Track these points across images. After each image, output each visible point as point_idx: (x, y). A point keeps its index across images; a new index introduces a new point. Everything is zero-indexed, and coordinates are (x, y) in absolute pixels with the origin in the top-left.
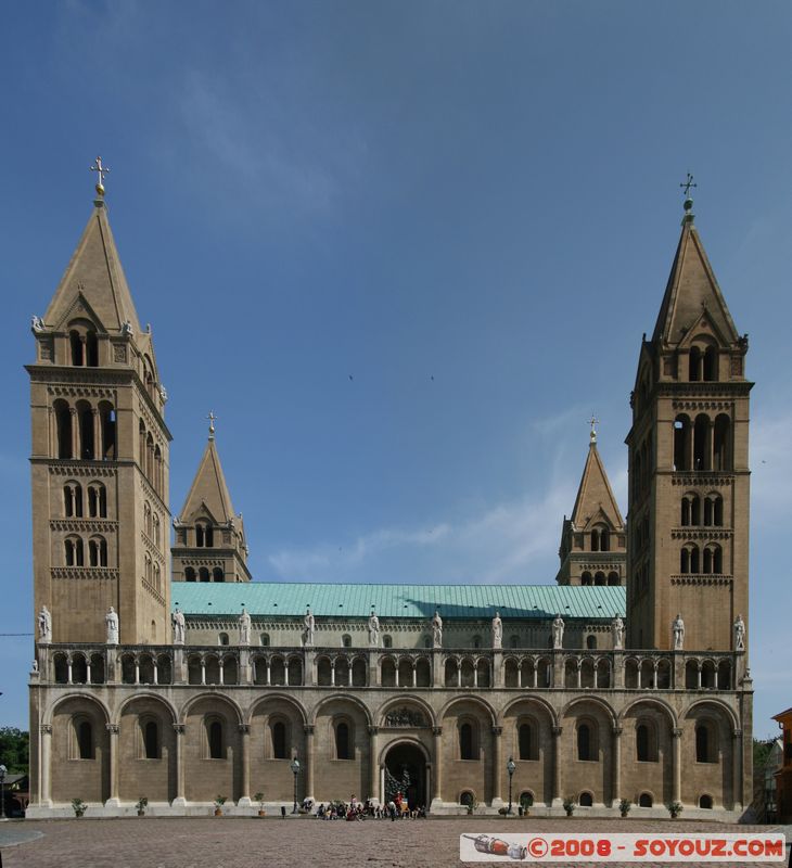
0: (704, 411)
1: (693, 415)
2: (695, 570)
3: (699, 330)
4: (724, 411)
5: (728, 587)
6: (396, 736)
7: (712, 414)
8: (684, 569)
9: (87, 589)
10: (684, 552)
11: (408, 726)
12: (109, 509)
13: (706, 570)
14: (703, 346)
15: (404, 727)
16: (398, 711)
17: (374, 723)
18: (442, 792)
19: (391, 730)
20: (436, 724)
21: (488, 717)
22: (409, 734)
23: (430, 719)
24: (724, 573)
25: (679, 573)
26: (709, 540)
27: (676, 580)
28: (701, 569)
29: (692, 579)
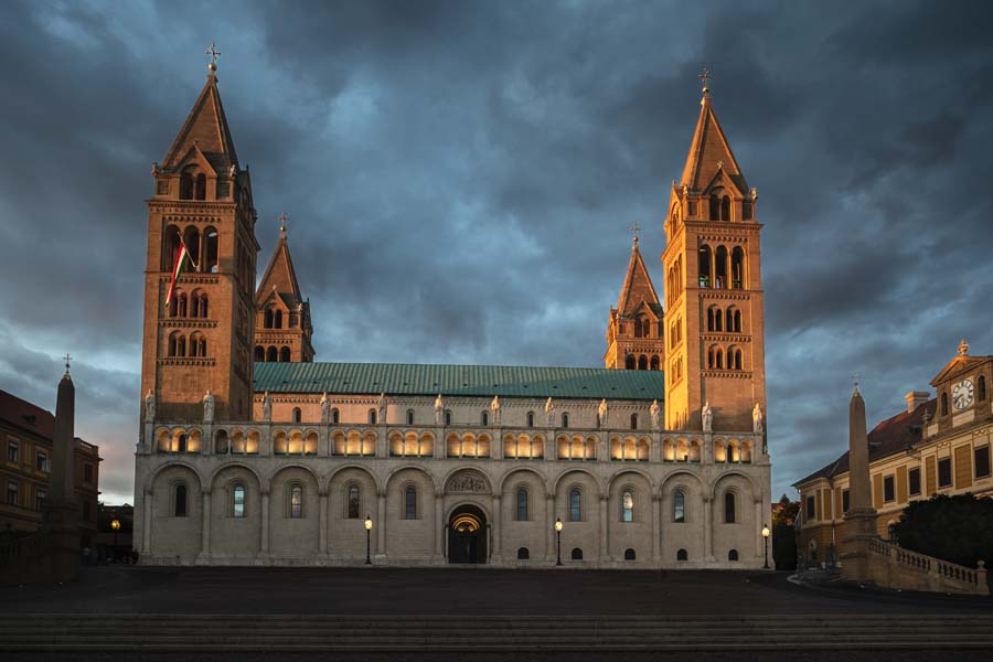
1: (714, 246)
2: (719, 366)
3: (717, 183)
4: (740, 244)
5: (749, 380)
6: (460, 498)
7: (730, 247)
8: (711, 367)
9: (187, 375)
10: (711, 353)
11: (471, 491)
12: (209, 311)
15: (468, 492)
16: (463, 479)
17: (440, 488)
18: (501, 547)
19: (456, 494)
20: (496, 489)
21: (543, 484)
22: (472, 498)
23: (489, 485)
24: (745, 370)
25: (707, 368)
26: (732, 343)
27: (704, 374)
28: (726, 366)
29: (717, 374)
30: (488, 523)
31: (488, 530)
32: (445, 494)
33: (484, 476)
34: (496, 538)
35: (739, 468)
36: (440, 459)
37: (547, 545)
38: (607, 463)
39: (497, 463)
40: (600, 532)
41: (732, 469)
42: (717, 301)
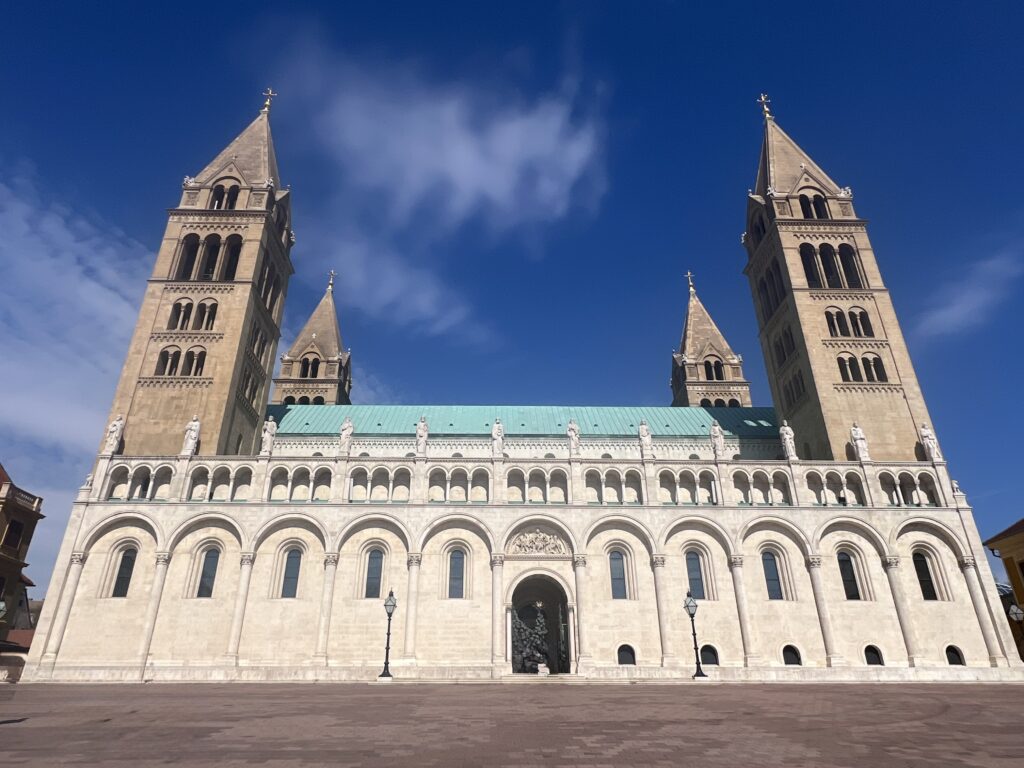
0: (827, 241)
1: (817, 244)
2: (856, 378)
4: (846, 241)
5: (901, 394)
6: (528, 565)
7: (836, 244)
8: (845, 378)
10: (841, 361)
11: (543, 553)
12: (216, 322)
13: (870, 378)
14: (810, 194)
15: (538, 554)
16: (530, 535)
17: (498, 551)
19: (521, 558)
20: (579, 551)
21: (646, 542)
22: (543, 564)
23: (569, 544)
24: (890, 381)
25: (841, 381)
26: (865, 349)
27: (839, 387)
28: (864, 377)
29: (856, 387)
30: (570, 602)
31: (571, 615)
32: (506, 558)
33: (560, 530)
34: (584, 628)
35: (923, 514)
36: (498, 506)
37: (662, 639)
38: (733, 509)
39: (579, 510)
40: (740, 617)
41: (915, 516)
42: (834, 302)
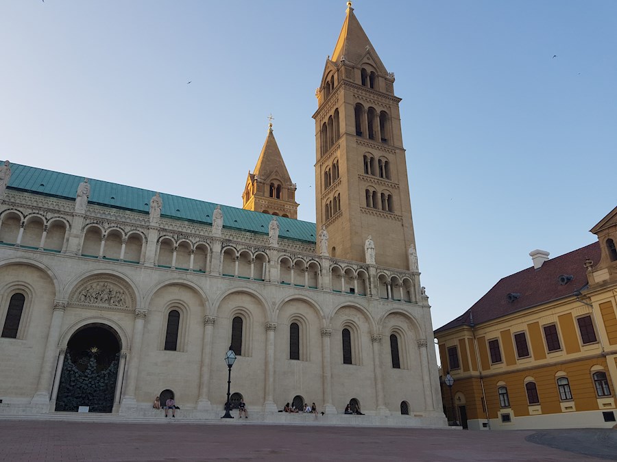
0: (373, 106)
1: (366, 106)
2: (375, 206)
3: (366, 60)
4: (385, 110)
5: (400, 223)
6: (90, 313)
7: (378, 110)
8: (368, 205)
10: (367, 191)
11: (106, 305)
13: (383, 208)
14: (369, 70)
15: (102, 304)
16: (96, 287)
17: (62, 298)
18: (137, 388)
19: (83, 307)
20: (141, 306)
21: (202, 304)
22: (106, 314)
23: (133, 299)
24: (396, 213)
25: (365, 206)
26: (384, 188)
27: (363, 210)
28: (380, 207)
29: (374, 212)
30: (123, 351)
31: (122, 362)
32: (69, 305)
33: (127, 285)
34: (133, 373)
35: (401, 307)
36: (70, 257)
37: (200, 386)
38: (276, 286)
39: (149, 271)
40: (266, 371)
41: (396, 307)
42: (370, 150)
